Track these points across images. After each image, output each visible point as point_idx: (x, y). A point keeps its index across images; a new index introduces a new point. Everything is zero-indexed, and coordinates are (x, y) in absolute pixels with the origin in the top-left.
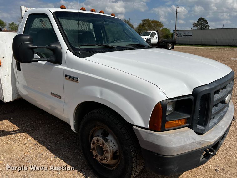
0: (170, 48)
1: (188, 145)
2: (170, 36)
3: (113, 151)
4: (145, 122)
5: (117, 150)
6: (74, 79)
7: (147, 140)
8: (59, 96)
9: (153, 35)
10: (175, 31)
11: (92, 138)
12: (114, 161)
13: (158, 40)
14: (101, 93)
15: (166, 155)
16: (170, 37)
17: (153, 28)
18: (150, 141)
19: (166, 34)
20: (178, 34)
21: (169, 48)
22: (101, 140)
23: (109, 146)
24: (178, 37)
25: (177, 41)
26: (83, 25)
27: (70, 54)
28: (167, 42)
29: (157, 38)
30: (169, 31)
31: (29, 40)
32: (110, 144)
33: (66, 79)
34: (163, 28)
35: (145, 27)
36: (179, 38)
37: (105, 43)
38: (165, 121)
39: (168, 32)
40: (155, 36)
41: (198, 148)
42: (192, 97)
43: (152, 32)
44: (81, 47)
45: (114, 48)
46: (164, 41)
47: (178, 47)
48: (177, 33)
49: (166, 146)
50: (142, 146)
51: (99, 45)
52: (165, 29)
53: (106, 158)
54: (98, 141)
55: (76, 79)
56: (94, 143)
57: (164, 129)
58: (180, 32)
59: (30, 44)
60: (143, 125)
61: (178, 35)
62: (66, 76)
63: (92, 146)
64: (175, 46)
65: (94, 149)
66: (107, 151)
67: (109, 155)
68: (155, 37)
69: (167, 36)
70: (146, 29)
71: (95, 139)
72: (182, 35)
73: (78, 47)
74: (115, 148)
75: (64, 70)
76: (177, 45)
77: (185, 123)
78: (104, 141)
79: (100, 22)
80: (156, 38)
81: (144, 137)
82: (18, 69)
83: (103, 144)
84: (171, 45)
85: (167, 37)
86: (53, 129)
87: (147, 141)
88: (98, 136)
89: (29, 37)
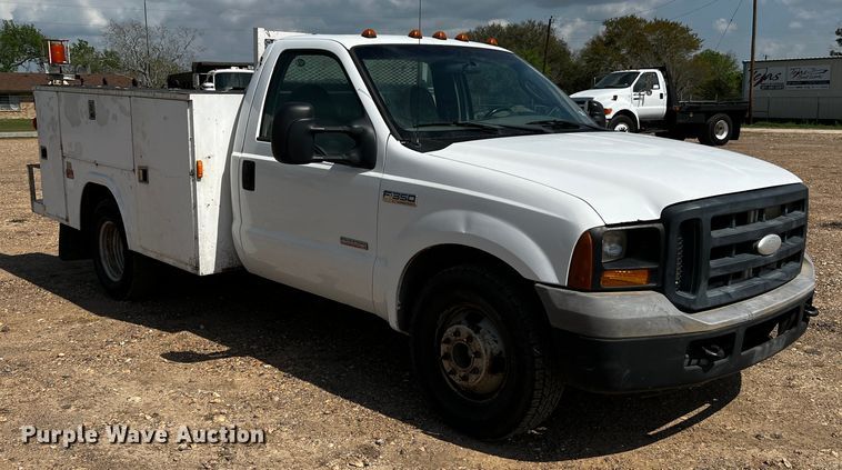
0: (720, 137)
1: (649, 319)
2: (734, 84)
3: (491, 353)
4: (559, 274)
5: (501, 352)
6: (404, 197)
7: (564, 308)
8: (362, 243)
9: (645, 86)
10: (751, 65)
11: (443, 331)
12: (495, 380)
13: (669, 104)
14: (469, 223)
15: (601, 335)
16: (734, 92)
17: (656, 53)
18: (570, 309)
19: (712, 78)
20: (764, 78)
21: (718, 137)
22: (465, 329)
23: (484, 340)
24: (767, 88)
25: (754, 108)
26: (403, 67)
27: (396, 146)
28: (709, 114)
29: (665, 97)
30: (727, 61)
31: (308, 114)
32: (487, 337)
33: (385, 200)
34: (698, 52)
35: (618, 49)
36: (768, 93)
37: (464, 118)
38: (599, 270)
39: (726, 68)
40: (656, 86)
41: (674, 332)
42: (659, 226)
43: (642, 71)
44: (420, 129)
45: (496, 130)
46: (695, 109)
47: (761, 133)
48: (762, 72)
49: (599, 316)
50: (554, 324)
51: (458, 125)
52: (712, 57)
53: (476, 371)
54: (457, 333)
55: (412, 199)
56: (448, 341)
57: (599, 286)
58: (773, 71)
59: (309, 122)
60: (555, 281)
61: (767, 81)
62: (386, 193)
63: (444, 348)
64: (742, 129)
65: (447, 356)
66: (478, 355)
67: (483, 363)
68: (656, 93)
69: (717, 88)
70: (623, 56)
71: (450, 332)
72: (782, 80)
73: (413, 130)
74: (497, 347)
75: (382, 180)
76: (761, 126)
77: (648, 282)
78: (472, 332)
79: (460, 66)
80: (661, 96)
81: (556, 302)
82: (244, 188)
83: (470, 338)
84: (726, 125)
85: (719, 90)
86: (322, 351)
87: (562, 310)
88: (459, 323)
89: (307, 108)
